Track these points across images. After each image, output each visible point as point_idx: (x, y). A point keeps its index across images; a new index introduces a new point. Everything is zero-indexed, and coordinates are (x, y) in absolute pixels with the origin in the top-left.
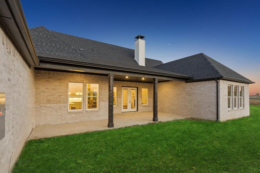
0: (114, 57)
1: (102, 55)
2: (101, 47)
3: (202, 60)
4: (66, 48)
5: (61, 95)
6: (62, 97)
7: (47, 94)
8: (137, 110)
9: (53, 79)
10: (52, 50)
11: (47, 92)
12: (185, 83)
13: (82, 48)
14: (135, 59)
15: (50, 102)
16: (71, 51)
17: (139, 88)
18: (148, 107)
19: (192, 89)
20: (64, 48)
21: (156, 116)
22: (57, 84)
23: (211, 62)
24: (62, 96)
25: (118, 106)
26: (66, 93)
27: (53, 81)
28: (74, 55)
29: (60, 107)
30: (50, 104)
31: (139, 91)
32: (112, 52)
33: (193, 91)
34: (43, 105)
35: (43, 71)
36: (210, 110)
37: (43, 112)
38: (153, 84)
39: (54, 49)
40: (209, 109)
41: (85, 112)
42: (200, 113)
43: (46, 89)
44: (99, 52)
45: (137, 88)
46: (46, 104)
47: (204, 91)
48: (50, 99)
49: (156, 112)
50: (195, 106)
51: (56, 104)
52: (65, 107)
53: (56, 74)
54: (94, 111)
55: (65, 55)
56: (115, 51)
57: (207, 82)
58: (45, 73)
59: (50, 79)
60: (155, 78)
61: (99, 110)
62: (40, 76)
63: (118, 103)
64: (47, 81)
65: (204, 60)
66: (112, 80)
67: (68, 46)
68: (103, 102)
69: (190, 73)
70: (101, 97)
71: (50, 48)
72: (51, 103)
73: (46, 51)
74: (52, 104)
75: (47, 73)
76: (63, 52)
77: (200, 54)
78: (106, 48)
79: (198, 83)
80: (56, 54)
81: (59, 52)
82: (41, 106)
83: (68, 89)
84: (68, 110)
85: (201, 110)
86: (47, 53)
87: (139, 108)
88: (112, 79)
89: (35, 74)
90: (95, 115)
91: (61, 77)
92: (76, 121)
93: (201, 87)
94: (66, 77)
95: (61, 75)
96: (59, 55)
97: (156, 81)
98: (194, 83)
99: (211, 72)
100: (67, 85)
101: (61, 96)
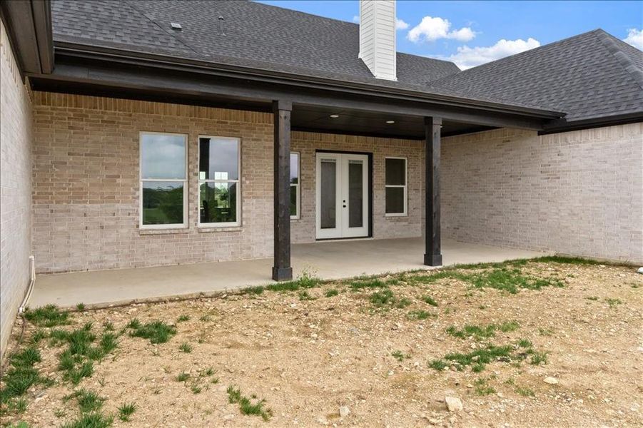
0: (287, 51)
1: (245, 43)
2: (244, 15)
3: (598, 55)
4: (130, 18)
5: (115, 173)
6: (120, 181)
7: (72, 172)
8: (370, 234)
9: (90, 121)
10: (83, 24)
11: (70, 163)
12: (540, 134)
13: (178, 22)
14: (360, 56)
15: (82, 198)
16: (147, 27)
17: (374, 157)
18: (406, 223)
19: (562, 155)
20: (123, 17)
21: (436, 246)
22: (102, 137)
23: (629, 59)
24: (119, 177)
25: (304, 219)
26: (134, 169)
27: (88, 128)
28: (156, 43)
29: (114, 215)
30: (80, 202)
31: (374, 166)
32: (281, 33)
33: (566, 161)
34: (59, 207)
35: (57, 94)
36: (625, 228)
37: (60, 228)
38: (425, 141)
39: (89, 22)
40: (625, 224)
41: (195, 233)
42: (592, 240)
43: (69, 154)
44: (237, 32)
45: (370, 156)
46: (69, 202)
47: (606, 162)
48: (82, 189)
49: (434, 235)
50: (574, 214)
51: (99, 205)
52: (129, 214)
53: (101, 105)
54: (224, 231)
55: (128, 43)
56: (289, 29)
57: (615, 131)
58: (65, 100)
59: (81, 123)
60: (431, 118)
61: (241, 226)
62: (48, 113)
63: (304, 208)
64: (71, 128)
65: (607, 53)
66: (285, 124)
67: (135, 12)
68: (254, 201)
69: (555, 100)
70: (248, 182)
71: (76, 20)
72: (85, 202)
73: (64, 30)
74: (88, 205)
75: (71, 99)
76: (118, 34)
77: (592, 33)
78: (258, 18)
79: (584, 132)
80: (98, 38)
81: (108, 32)
82: (52, 211)
83: (138, 157)
84: (138, 226)
85: (593, 229)
86: (68, 34)
87: (375, 225)
88: (285, 117)
89: (33, 104)
90: (227, 245)
91: (115, 114)
92: (164, 261)
93: (592, 149)
94: (131, 115)
95: (115, 109)
96: (107, 40)
97: (437, 129)
98: (570, 136)
99: (631, 94)
100: (133, 140)
101: (117, 180)
